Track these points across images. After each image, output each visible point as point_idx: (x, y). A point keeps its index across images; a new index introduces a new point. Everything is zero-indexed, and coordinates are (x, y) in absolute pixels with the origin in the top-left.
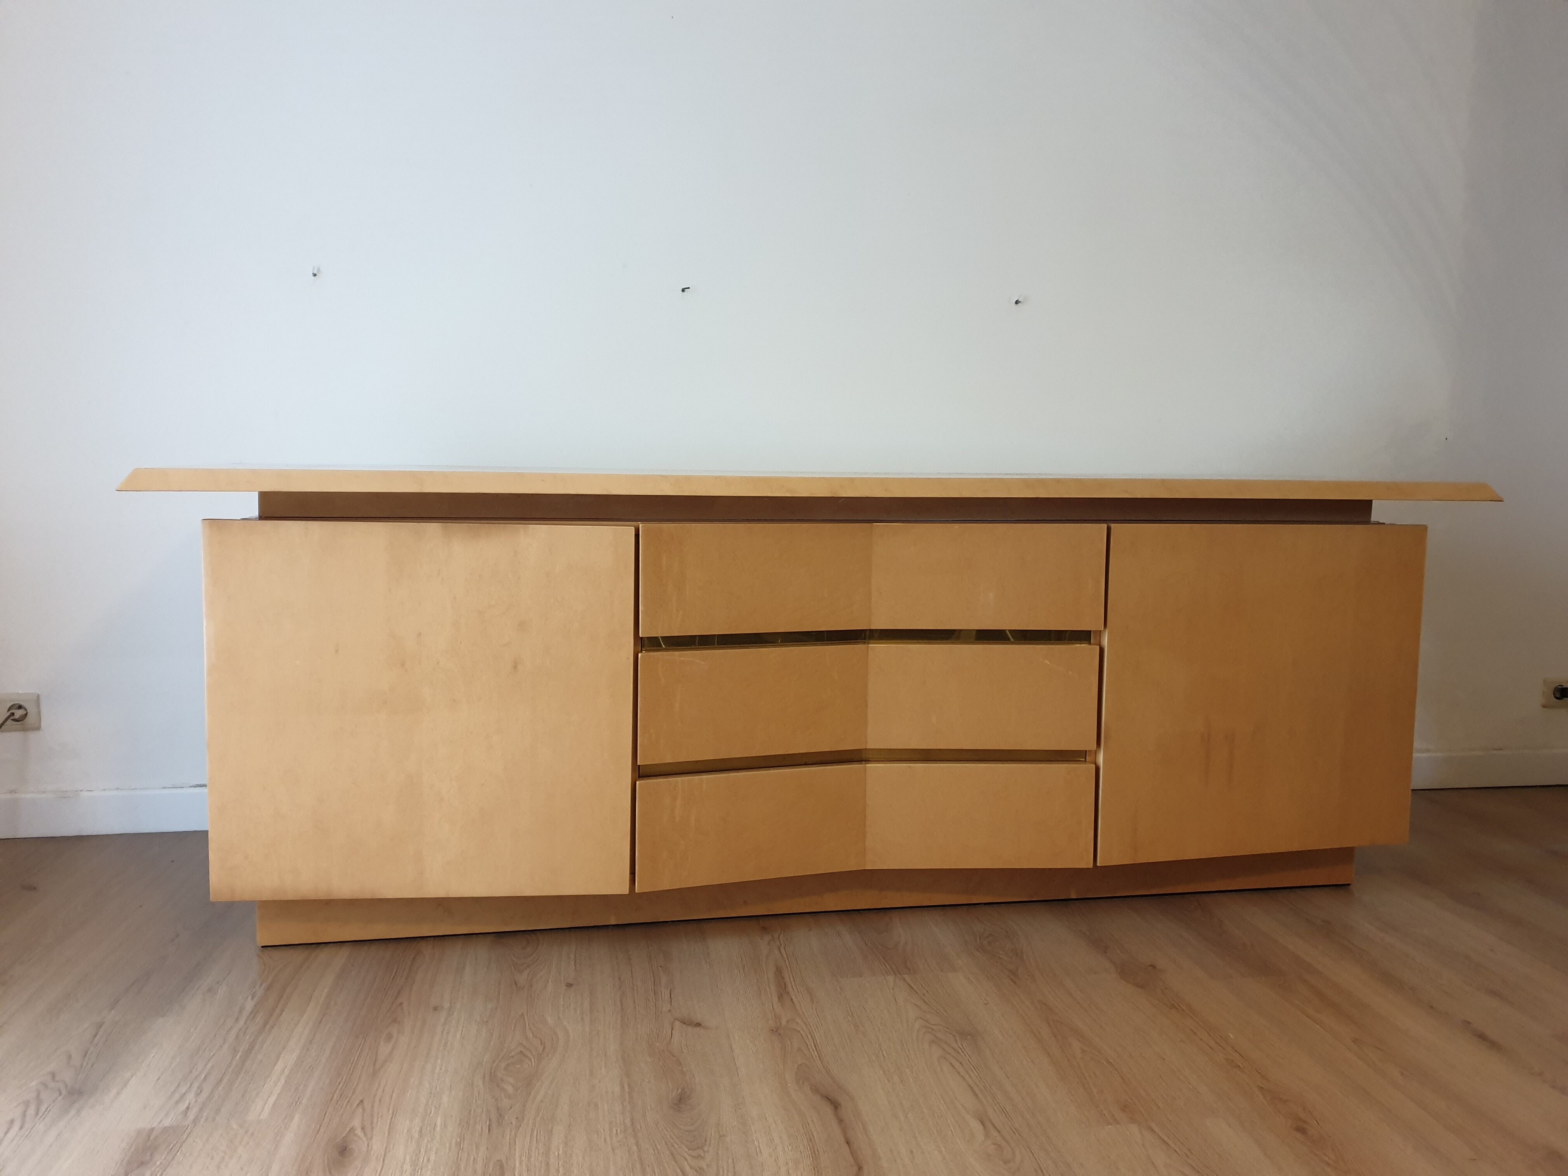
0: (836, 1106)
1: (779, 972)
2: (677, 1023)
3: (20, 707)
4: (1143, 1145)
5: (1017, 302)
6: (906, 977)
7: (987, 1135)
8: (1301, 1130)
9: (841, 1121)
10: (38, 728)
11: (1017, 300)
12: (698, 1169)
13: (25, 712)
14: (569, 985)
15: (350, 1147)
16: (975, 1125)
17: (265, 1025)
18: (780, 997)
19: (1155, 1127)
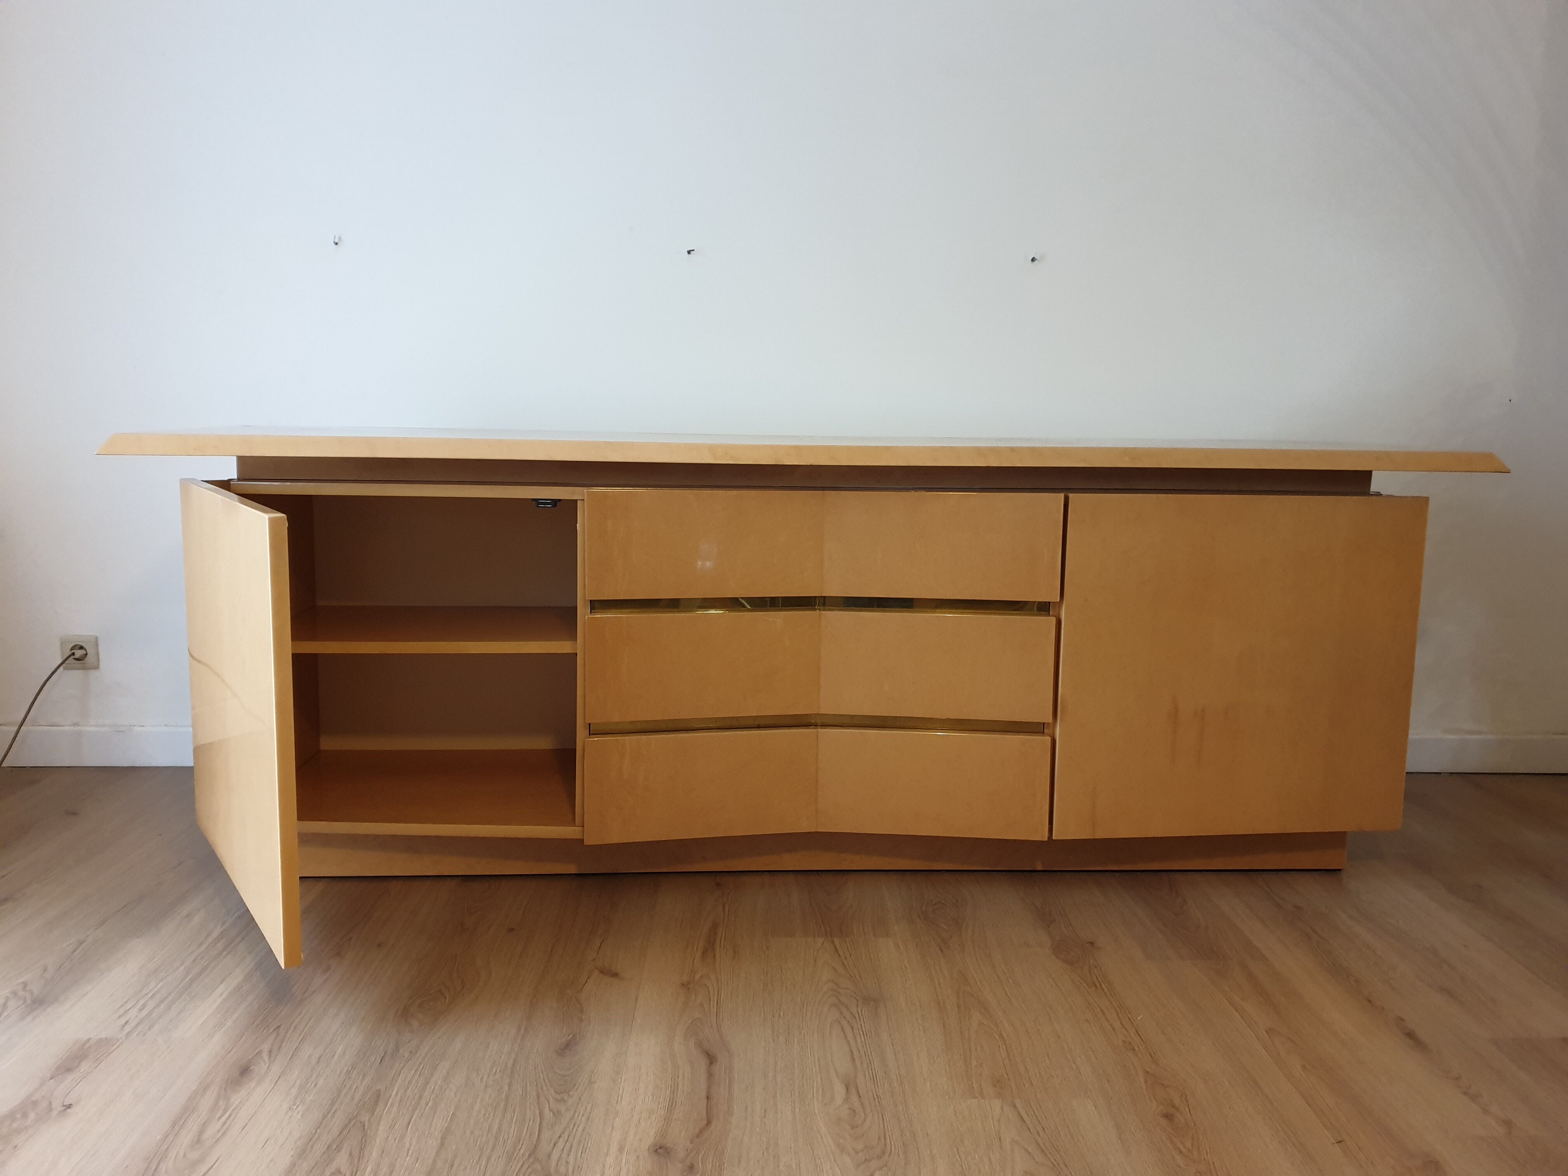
0: (711, 1059)
1: (714, 927)
2: (596, 973)
3: (81, 648)
4: (999, 1121)
5: (1033, 260)
6: (837, 941)
7: (847, 1099)
8: (1168, 1117)
9: (710, 1076)
10: (97, 667)
11: (1034, 258)
12: (556, 1112)
13: (85, 653)
14: (511, 930)
15: (252, 1067)
16: (839, 1090)
17: (224, 950)
18: (704, 954)
19: (1019, 1105)
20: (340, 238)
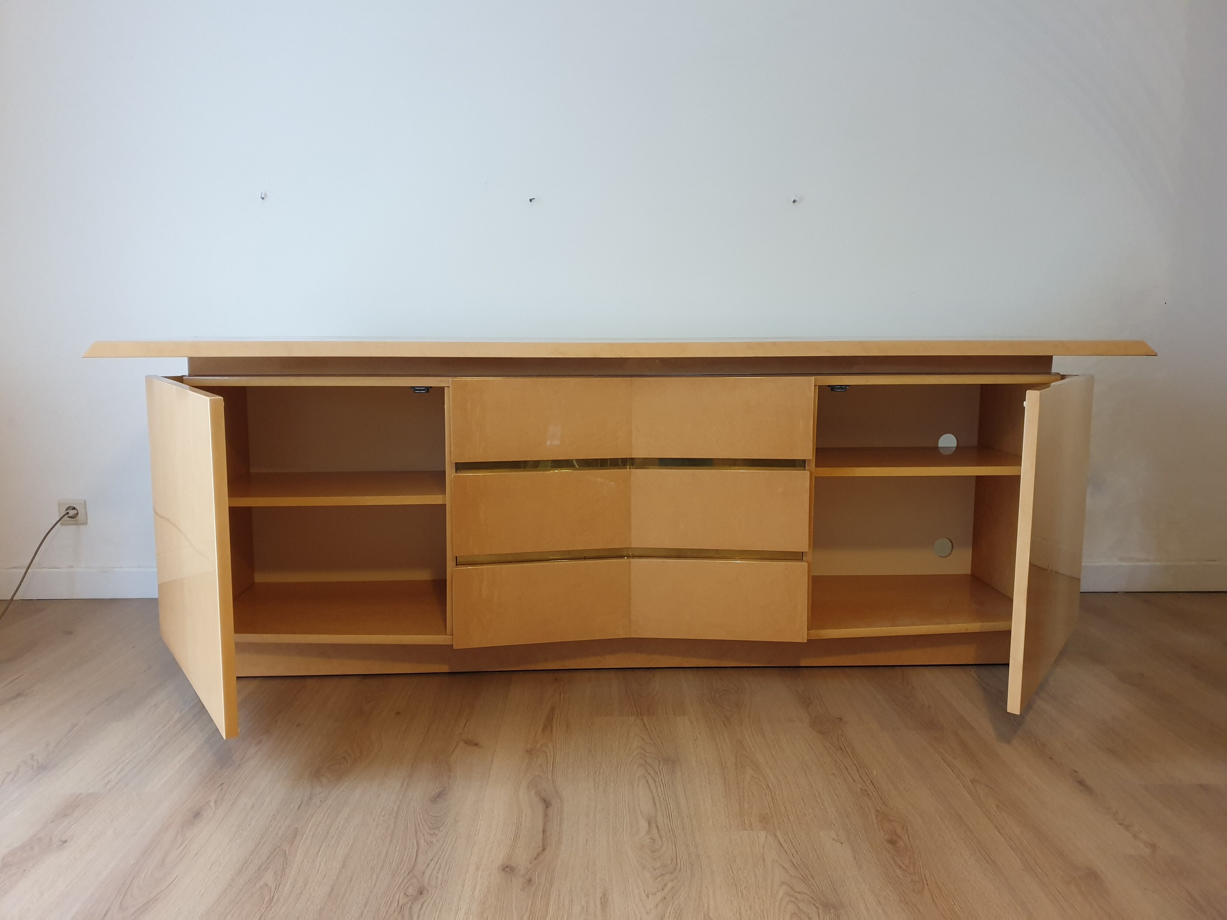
0: (547, 804)
1: (553, 709)
2: (462, 743)
3: (74, 508)
4: (763, 846)
5: (794, 201)
6: (645, 718)
7: (648, 832)
8: (892, 842)
9: (546, 816)
10: (86, 523)
11: (795, 200)
12: (429, 842)
13: (77, 512)
14: (398, 713)
15: (202, 813)
16: (644, 825)
17: (182, 729)
18: (545, 728)
19: (779, 834)
20: (265, 195)
